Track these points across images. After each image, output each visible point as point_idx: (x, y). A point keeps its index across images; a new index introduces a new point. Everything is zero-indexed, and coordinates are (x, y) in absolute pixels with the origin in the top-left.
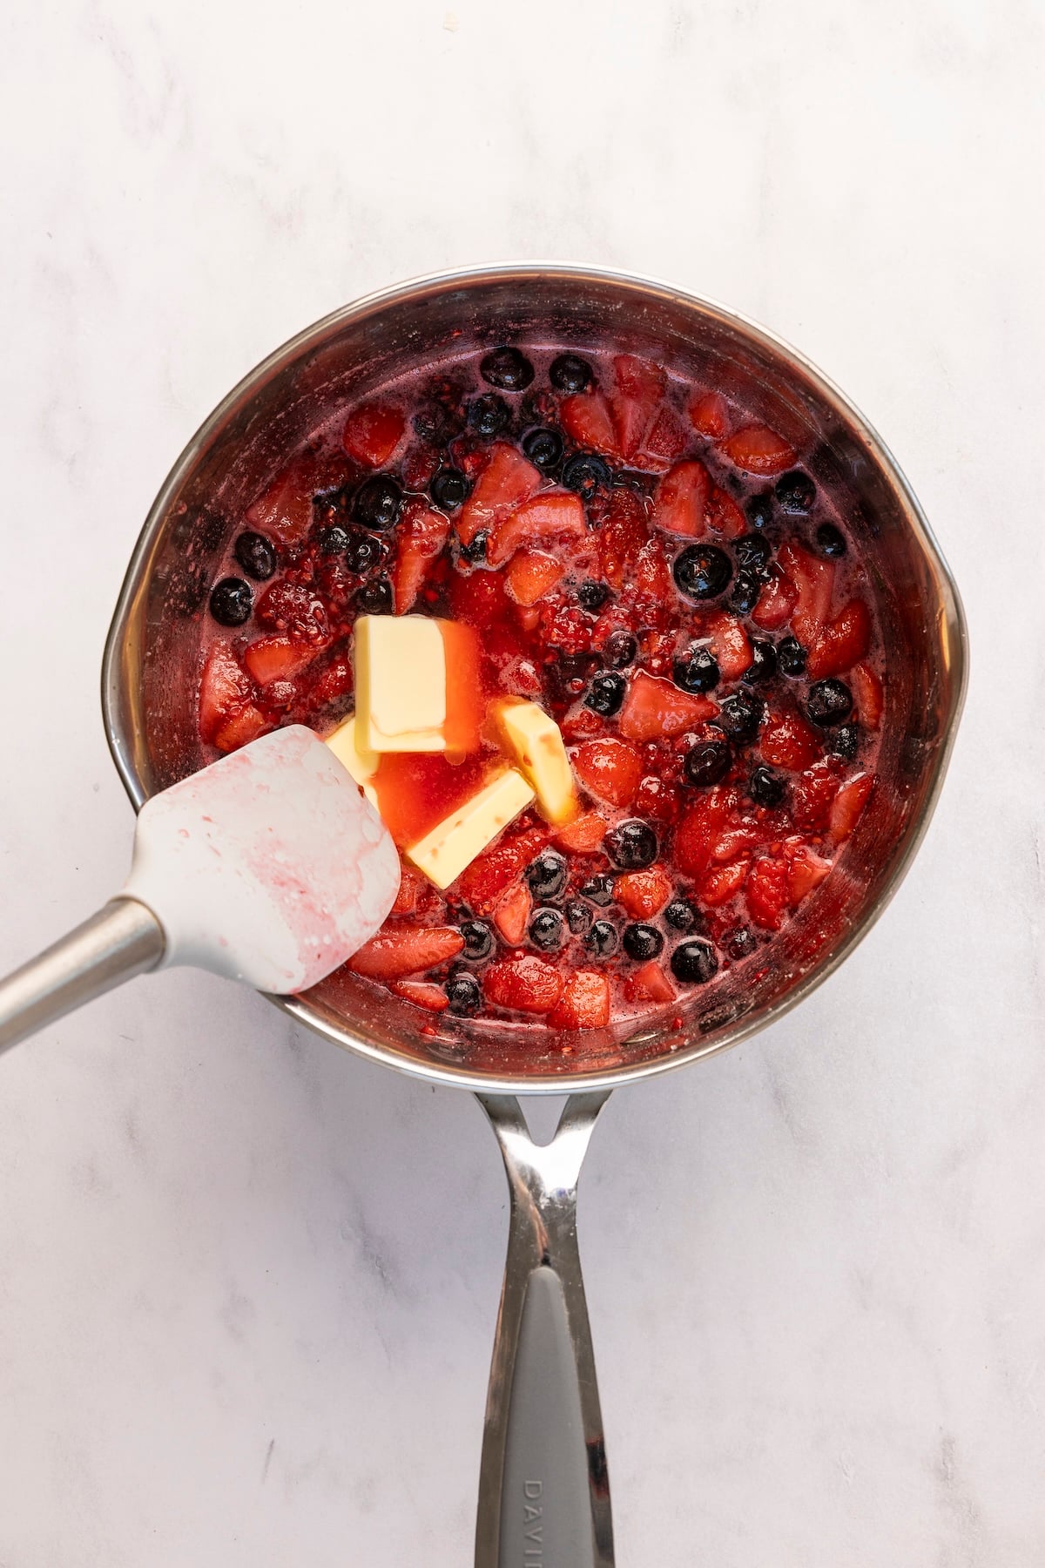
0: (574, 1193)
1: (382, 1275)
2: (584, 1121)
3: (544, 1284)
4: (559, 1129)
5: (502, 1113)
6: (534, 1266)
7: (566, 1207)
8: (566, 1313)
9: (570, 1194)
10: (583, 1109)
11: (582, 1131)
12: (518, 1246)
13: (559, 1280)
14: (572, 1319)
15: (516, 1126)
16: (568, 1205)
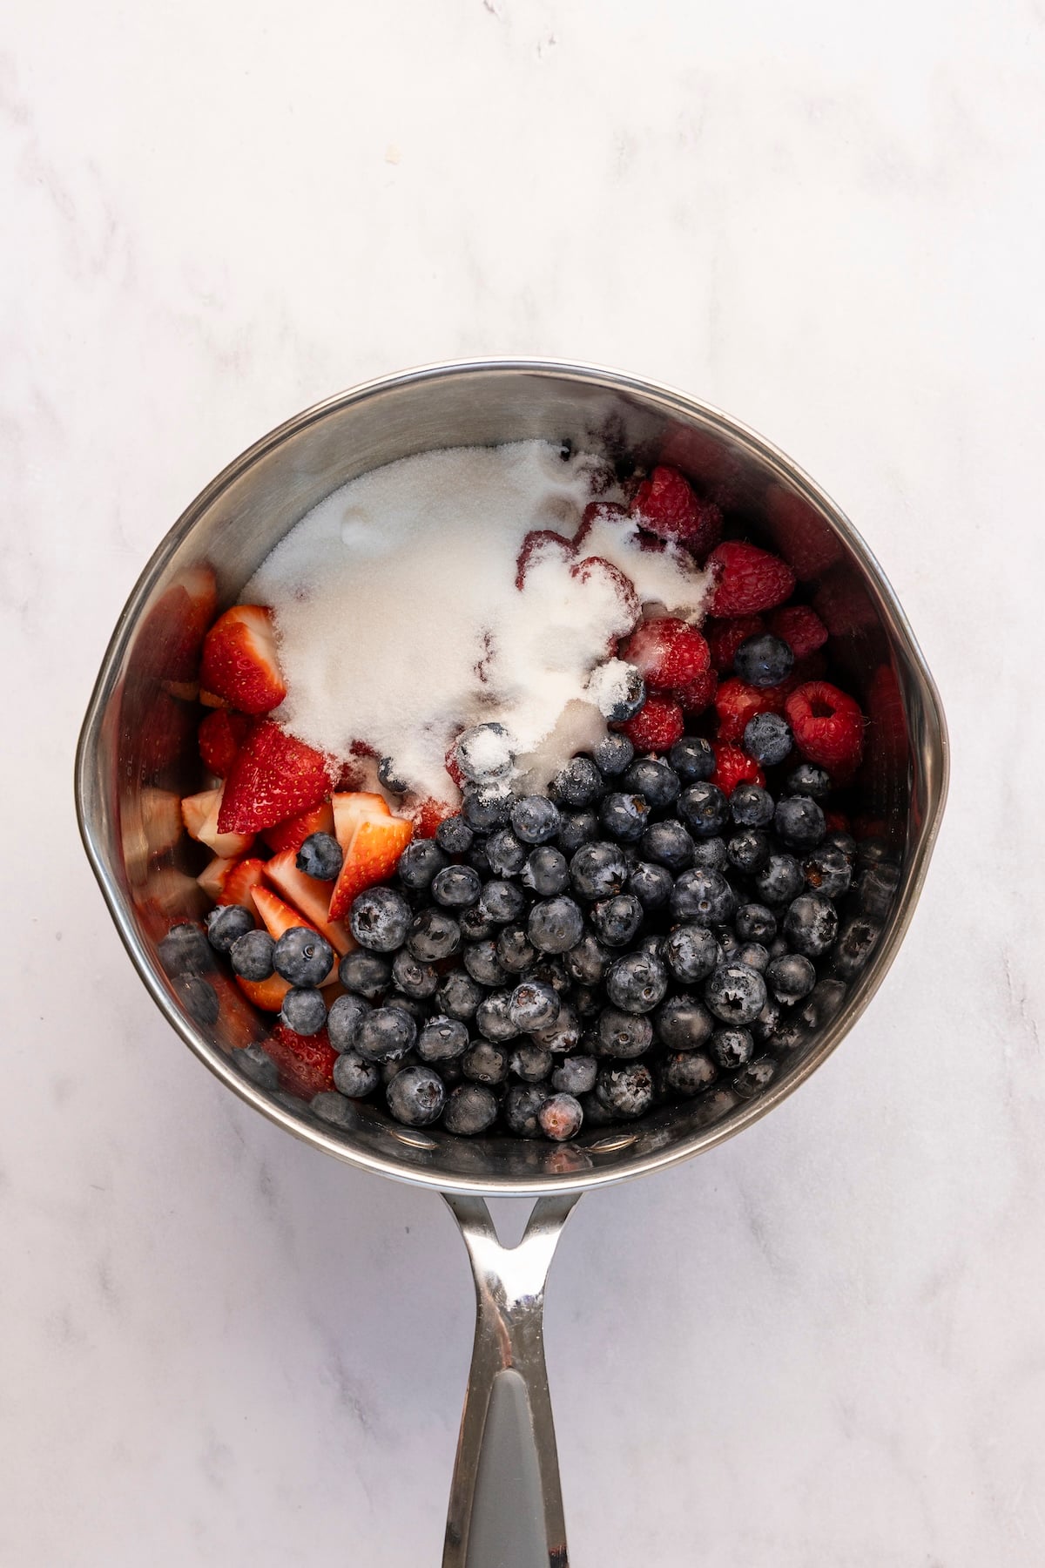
0: (541, 1296)
1: (362, 1419)
2: (552, 1225)
3: (509, 1386)
4: (527, 1232)
5: (469, 1214)
6: (499, 1368)
7: (533, 1311)
8: (531, 1416)
9: (537, 1297)
10: (551, 1213)
11: (549, 1236)
12: (483, 1349)
13: (524, 1383)
14: (536, 1421)
15: (484, 1228)
16: (535, 1308)
